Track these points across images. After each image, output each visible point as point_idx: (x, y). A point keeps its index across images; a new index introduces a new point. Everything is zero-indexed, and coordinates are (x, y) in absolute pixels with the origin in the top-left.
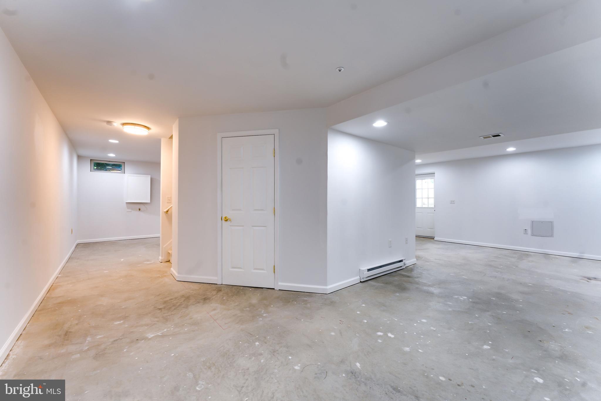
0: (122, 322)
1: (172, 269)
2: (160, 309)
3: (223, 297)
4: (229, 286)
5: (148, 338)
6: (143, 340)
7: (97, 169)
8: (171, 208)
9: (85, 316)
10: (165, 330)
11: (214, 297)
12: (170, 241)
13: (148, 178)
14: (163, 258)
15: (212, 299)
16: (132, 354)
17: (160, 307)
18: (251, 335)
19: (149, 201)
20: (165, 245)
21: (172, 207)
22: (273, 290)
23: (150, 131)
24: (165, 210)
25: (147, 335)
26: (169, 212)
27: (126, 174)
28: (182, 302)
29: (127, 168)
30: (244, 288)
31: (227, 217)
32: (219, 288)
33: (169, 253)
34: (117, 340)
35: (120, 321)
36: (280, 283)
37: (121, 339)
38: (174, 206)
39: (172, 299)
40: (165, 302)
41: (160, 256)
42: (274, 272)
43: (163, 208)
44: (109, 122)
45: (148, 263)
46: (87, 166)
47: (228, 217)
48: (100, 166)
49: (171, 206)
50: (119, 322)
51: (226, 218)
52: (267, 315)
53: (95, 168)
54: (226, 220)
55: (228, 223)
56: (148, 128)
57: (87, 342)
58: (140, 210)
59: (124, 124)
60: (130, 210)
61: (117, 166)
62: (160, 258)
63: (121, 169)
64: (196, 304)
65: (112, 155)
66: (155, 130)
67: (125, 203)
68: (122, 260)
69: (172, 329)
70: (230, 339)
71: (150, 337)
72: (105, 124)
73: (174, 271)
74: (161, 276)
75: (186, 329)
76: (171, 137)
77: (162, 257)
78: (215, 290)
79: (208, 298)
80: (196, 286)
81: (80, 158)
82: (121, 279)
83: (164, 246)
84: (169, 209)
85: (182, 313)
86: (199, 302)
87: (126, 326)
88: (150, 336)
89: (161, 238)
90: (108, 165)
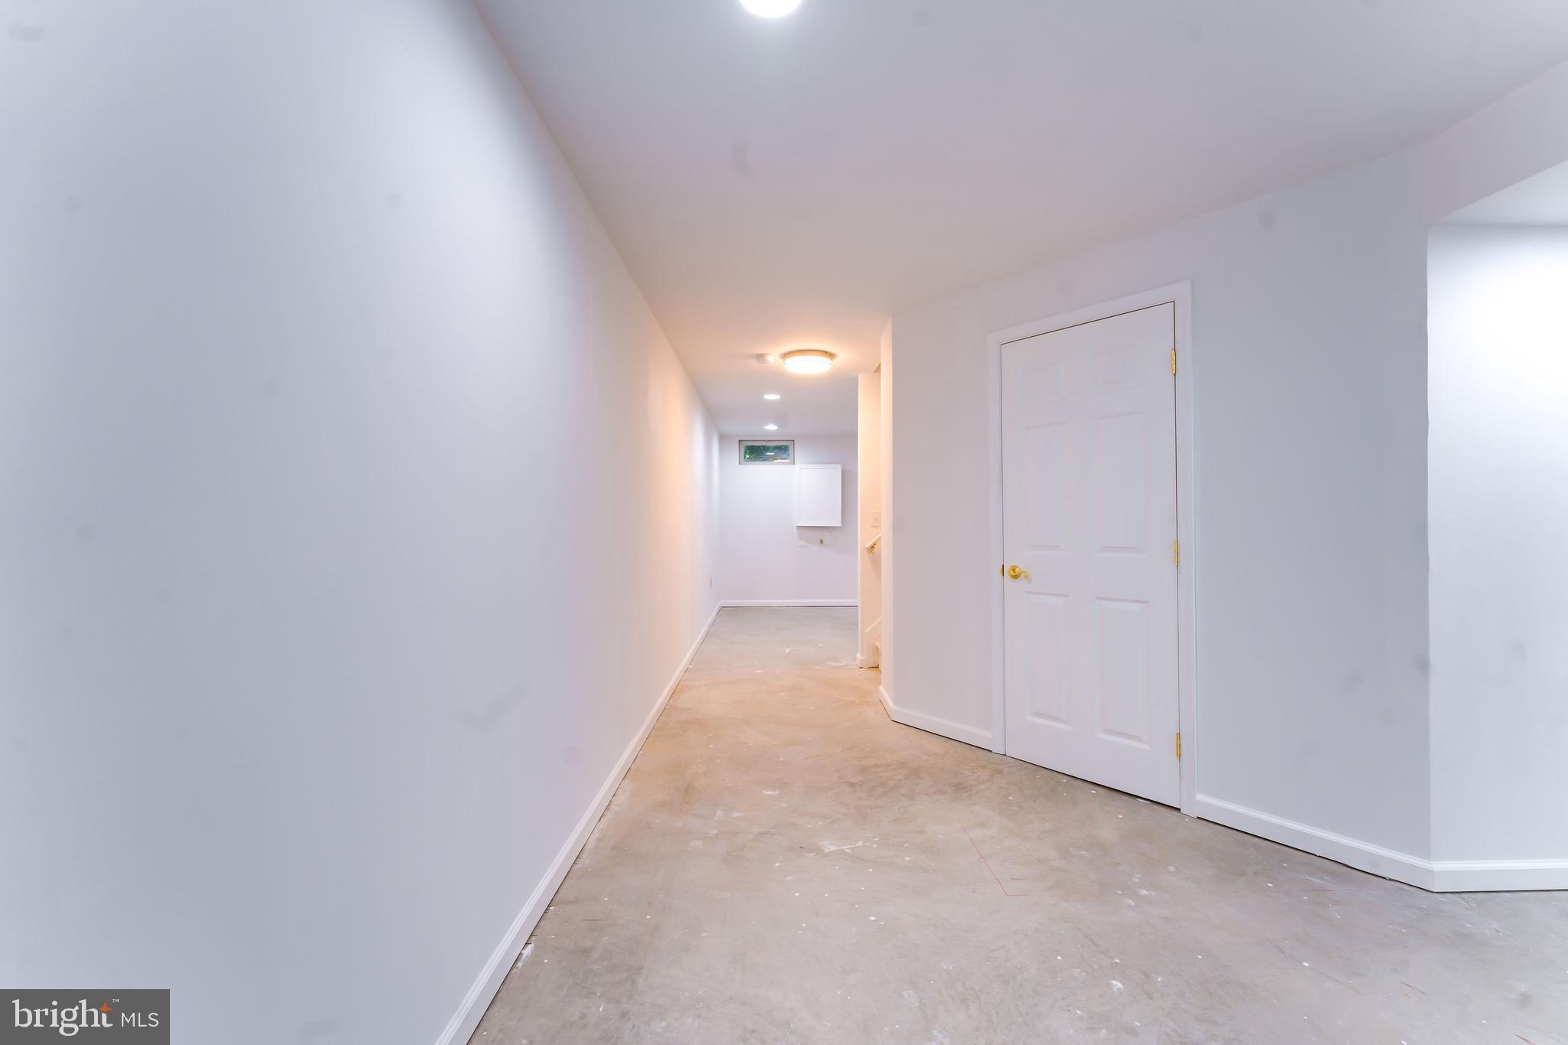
0: (776, 793)
1: (881, 688)
2: (852, 785)
3: (1009, 795)
4: (1026, 764)
5: (823, 850)
6: (811, 853)
7: (750, 459)
8: (878, 540)
9: (719, 761)
10: (860, 844)
11: (983, 787)
12: (876, 622)
13: (837, 471)
14: (864, 658)
15: (978, 793)
16: (789, 878)
17: (853, 780)
18: (1096, 945)
19: (838, 524)
20: (870, 628)
21: (880, 538)
22: (1175, 813)
23: (836, 361)
24: (868, 545)
25: (822, 843)
26: (876, 550)
27: (797, 467)
28: (901, 780)
29: (799, 453)
30: (1073, 781)
31: (1015, 566)
32: (997, 764)
33: (877, 647)
34: (765, 833)
35: (774, 791)
36: (1200, 797)
37: (773, 835)
38: (885, 535)
39: (878, 766)
40: (864, 770)
41: (858, 652)
42: (1179, 755)
43: (864, 540)
44: (760, 357)
45: (835, 664)
46: (735, 453)
47: (1022, 566)
48: (755, 452)
49: (878, 536)
50: (771, 793)
51: (1014, 570)
52: (1153, 894)
53: (748, 456)
54: (1015, 577)
55: (1021, 583)
56: (830, 355)
57: (716, 818)
58: (822, 542)
59: (786, 355)
60: (803, 543)
61: (780, 450)
62: (859, 655)
63: (788, 455)
64: (933, 793)
65: (771, 427)
66: (846, 356)
67: (795, 530)
68: (788, 650)
69: (875, 846)
70: (1026, 935)
71: (826, 850)
72: (753, 362)
73: (885, 693)
74: (857, 702)
75: (907, 859)
76: (878, 369)
77: (862, 655)
78: (985, 767)
79: (966, 787)
80: (935, 745)
81: (723, 438)
82: (783, 694)
83: (867, 630)
84: (876, 542)
85: (899, 808)
86: (941, 792)
87: (784, 806)
88: (829, 847)
89: (859, 608)
90: (766, 449)
